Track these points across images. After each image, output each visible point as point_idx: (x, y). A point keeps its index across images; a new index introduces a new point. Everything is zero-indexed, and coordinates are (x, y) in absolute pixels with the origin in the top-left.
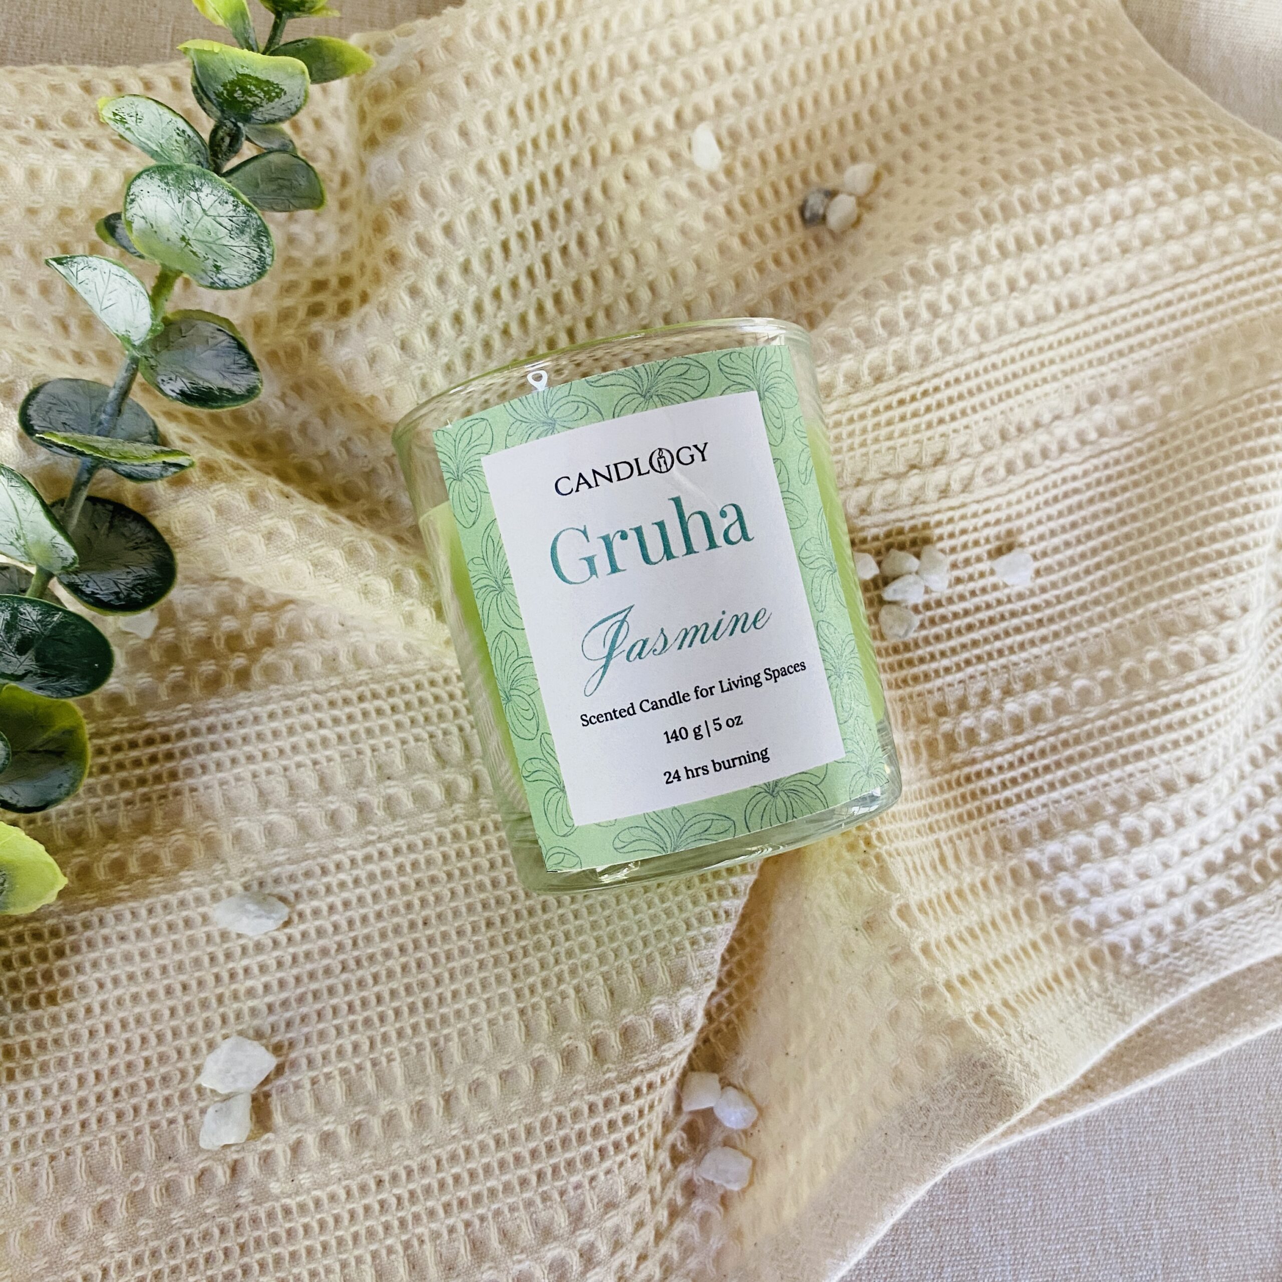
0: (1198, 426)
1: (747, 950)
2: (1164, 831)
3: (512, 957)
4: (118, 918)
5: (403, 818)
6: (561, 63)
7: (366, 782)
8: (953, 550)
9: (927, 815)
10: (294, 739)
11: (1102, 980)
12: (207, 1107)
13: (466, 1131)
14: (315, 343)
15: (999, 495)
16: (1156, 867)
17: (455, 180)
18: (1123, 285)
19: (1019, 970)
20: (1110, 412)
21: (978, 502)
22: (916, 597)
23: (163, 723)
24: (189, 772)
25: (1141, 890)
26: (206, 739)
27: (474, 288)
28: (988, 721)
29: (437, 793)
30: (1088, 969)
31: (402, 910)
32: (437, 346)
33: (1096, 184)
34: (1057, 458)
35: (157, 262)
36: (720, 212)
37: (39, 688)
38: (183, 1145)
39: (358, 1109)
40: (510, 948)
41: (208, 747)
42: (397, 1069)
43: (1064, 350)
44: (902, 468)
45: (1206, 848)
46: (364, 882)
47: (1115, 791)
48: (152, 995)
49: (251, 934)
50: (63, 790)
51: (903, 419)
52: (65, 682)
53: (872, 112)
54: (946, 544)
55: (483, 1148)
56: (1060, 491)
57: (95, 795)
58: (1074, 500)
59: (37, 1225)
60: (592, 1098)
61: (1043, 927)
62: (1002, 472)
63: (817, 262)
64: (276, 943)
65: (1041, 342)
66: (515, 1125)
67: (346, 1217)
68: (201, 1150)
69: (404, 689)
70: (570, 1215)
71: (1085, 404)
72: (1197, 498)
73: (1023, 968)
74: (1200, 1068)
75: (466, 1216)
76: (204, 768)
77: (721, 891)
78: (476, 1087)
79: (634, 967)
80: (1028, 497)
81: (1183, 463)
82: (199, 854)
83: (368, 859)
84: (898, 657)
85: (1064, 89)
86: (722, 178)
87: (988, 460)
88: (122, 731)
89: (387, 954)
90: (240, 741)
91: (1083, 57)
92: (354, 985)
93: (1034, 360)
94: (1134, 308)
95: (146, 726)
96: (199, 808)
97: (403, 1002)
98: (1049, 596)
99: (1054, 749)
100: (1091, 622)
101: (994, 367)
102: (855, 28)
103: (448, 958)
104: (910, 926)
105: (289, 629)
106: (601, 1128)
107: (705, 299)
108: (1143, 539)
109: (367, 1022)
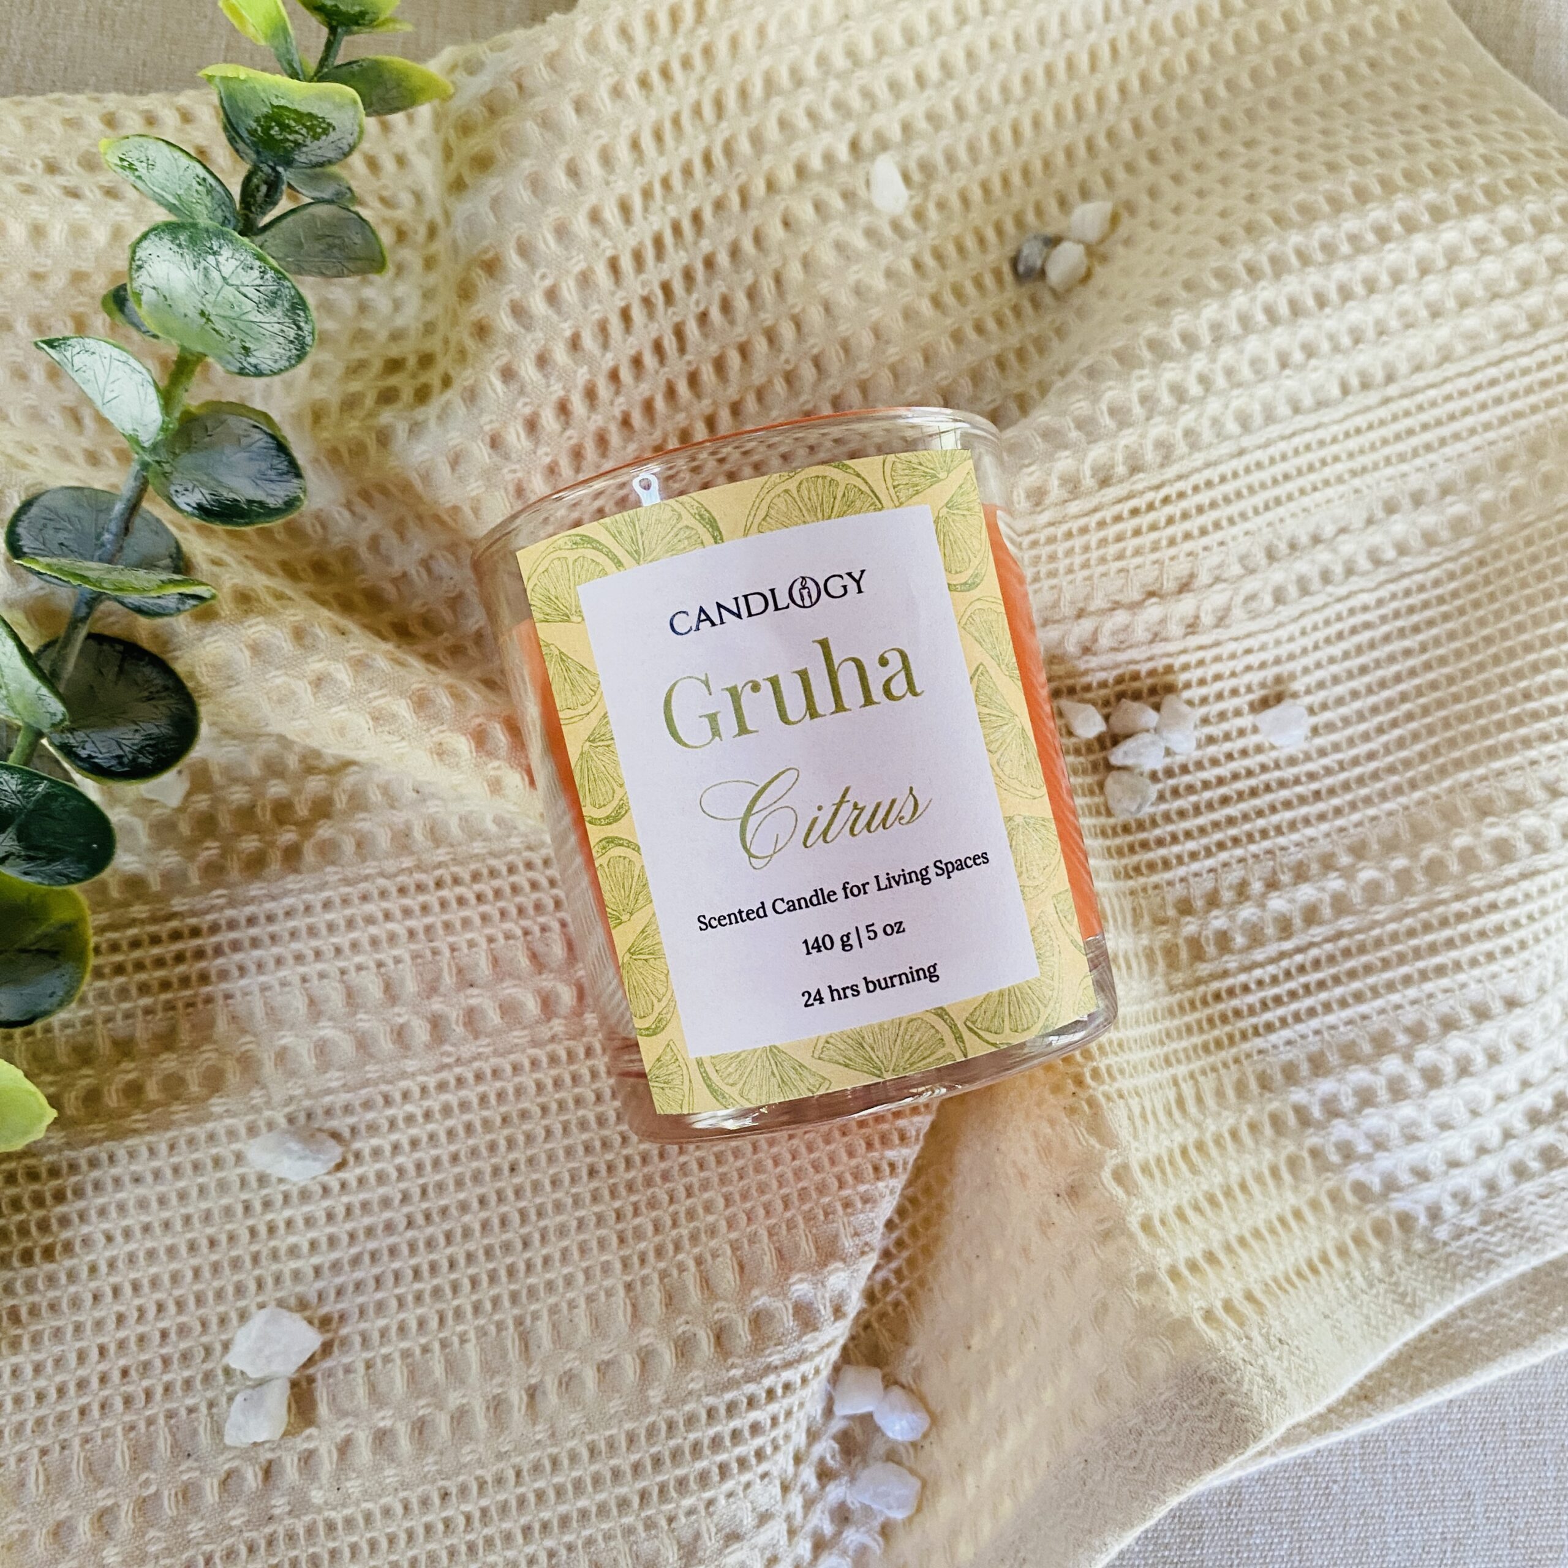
0: (1529, 542)
1: (924, 1212)
2: (1472, 1069)
3: (619, 1216)
4: (132, 1155)
5: (488, 1035)
6: (702, 80)
7: (442, 989)
8: (1204, 701)
9: (1162, 1043)
10: (354, 935)
11: (1385, 1260)
12: (236, 1393)
13: (553, 1435)
14: (384, 438)
15: (1265, 631)
16: (1461, 1115)
17: (562, 232)
18: (1432, 358)
19: (1272, 1247)
20: (1414, 523)
21: (1236, 639)
22: (1154, 761)
23: (193, 913)
24: (224, 975)
25: (1440, 1145)
26: (244, 934)
27: (585, 369)
28: (1245, 921)
29: (532, 1006)
30: (1368, 1245)
31: (484, 1152)
32: (537, 443)
33: (1397, 228)
34: (1342, 584)
35: (174, 342)
36: (906, 266)
37: (26, 874)
38: (204, 1439)
39: (422, 1402)
40: (617, 1204)
41: (247, 944)
42: (472, 1352)
43: (1353, 444)
44: (1137, 596)
45: (1529, 1091)
46: (438, 1115)
47: (1410, 1016)
48: (171, 1251)
49: (294, 1179)
50: (55, 1000)
51: (1137, 532)
52: (58, 866)
53: (1111, 135)
54: (1195, 693)
56: (1345, 625)
57: (108, 1002)
58: (1365, 637)
59: (24, 1534)
60: (710, 1401)
61: (1310, 1190)
62: (1268, 601)
63: (1032, 330)
64: (326, 1190)
65: (1321, 434)
66: (614, 1431)
67: (402, 1537)
68: (227, 1448)
69: (493, 873)
70: (680, 1547)
71: (1380, 514)
72: (1525, 637)
73: (1279, 1244)
74: (1516, 1377)
75: (549, 1543)
76: (242, 969)
77: (885, 1140)
78: (568, 1381)
79: (770, 1235)
80: (1303, 633)
81: (1508, 591)
82: (233, 1078)
83: (442, 1086)
84: (1129, 839)
85: (1364, 103)
86: (909, 223)
87: (1250, 585)
88: (142, 922)
89: (464, 1207)
90: (287, 936)
91: (1390, 61)
92: (421, 1245)
93: (1313, 457)
94: (1448, 388)
95: (171, 917)
96: (234, 1018)
97: (482, 1268)
98: (1329, 761)
99: (1331, 959)
100: (1383, 796)
101: (1259, 465)
102: (1089, 28)
103: (540, 1214)
104: (1128, 1193)
105: (352, 796)
106: (722, 1439)
107: (885, 378)
108: (1454, 689)
109: (437, 1292)
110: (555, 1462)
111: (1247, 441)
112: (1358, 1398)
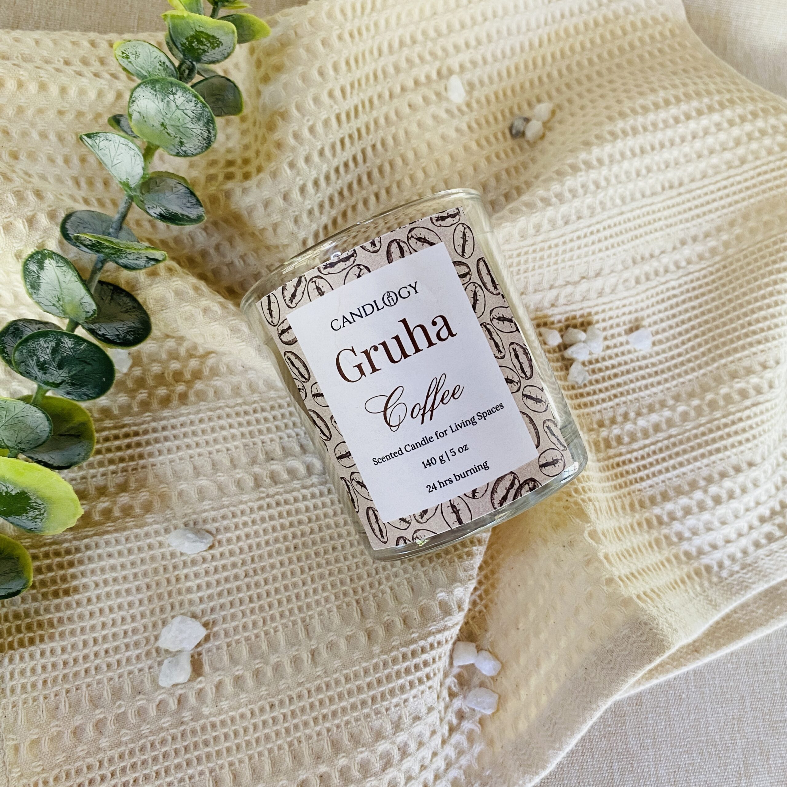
0: (746, 257)
1: (491, 567)
2: (735, 496)
3: (349, 569)
4: (107, 543)
5: (282, 483)
6: (373, 37)
7: (258, 461)
8: (605, 329)
10: (215, 435)
11: (701, 585)
12: (163, 661)
14: (228, 195)
15: (631, 297)
16: (730, 517)
17: (316, 100)
18: (698, 176)
19: (656, 575)
20: (693, 250)
21: (619, 300)
22: (584, 356)
23: (135, 425)
24: (151, 455)
25: (722, 532)
26: (160, 435)
27: (325, 165)
28: (628, 431)
29: (302, 470)
30: (693, 579)
31: (281, 540)
32: (305, 198)
33: (683, 118)
34: (663, 276)
35: (145, 140)
36: (464, 127)
37: (68, 393)
38: (147, 684)
39: (258, 661)
40: (348, 563)
41: (162, 439)
42: (281, 636)
43: (666, 213)
44: (577, 278)
45: (760, 506)
46: (258, 522)
47: (705, 472)
48: (128, 591)
49: (189, 553)
50: (80, 457)
52: (84, 390)
53: (549, 76)
54: (601, 325)
56: (665, 296)
57: (93, 468)
58: (673, 301)
59: (59, 733)
61: (666, 553)
62: (633, 282)
63: (521, 158)
65: (653, 207)
66: (357, 668)
67: (251, 728)
68: (159, 687)
69: (280, 406)
70: (392, 723)
71: (678, 245)
72: (747, 298)
74: (759, 641)
75: (327, 725)
76: (160, 452)
78: (331, 646)
79: (425, 575)
80: (647, 298)
81: (737, 279)
82: (157, 505)
83: (260, 508)
84: (575, 392)
85: (658, 67)
86: (465, 108)
87: (626, 275)
88: (109, 429)
89: (273, 567)
90: (182, 436)
91: (667, 49)
93: (649, 218)
94: (705, 190)
95: (124, 426)
96: (156, 476)
97: (283, 596)
98: (661, 357)
99: (667, 448)
100: (686, 372)
101: (629, 220)
102: (538, 27)
103: (310, 569)
104: (596, 543)
105: (211, 369)
106: (410, 669)
107: (456, 178)
108: (715, 323)
109: (261, 608)
110: (328, 686)
111: (624, 208)
112: (693, 651)
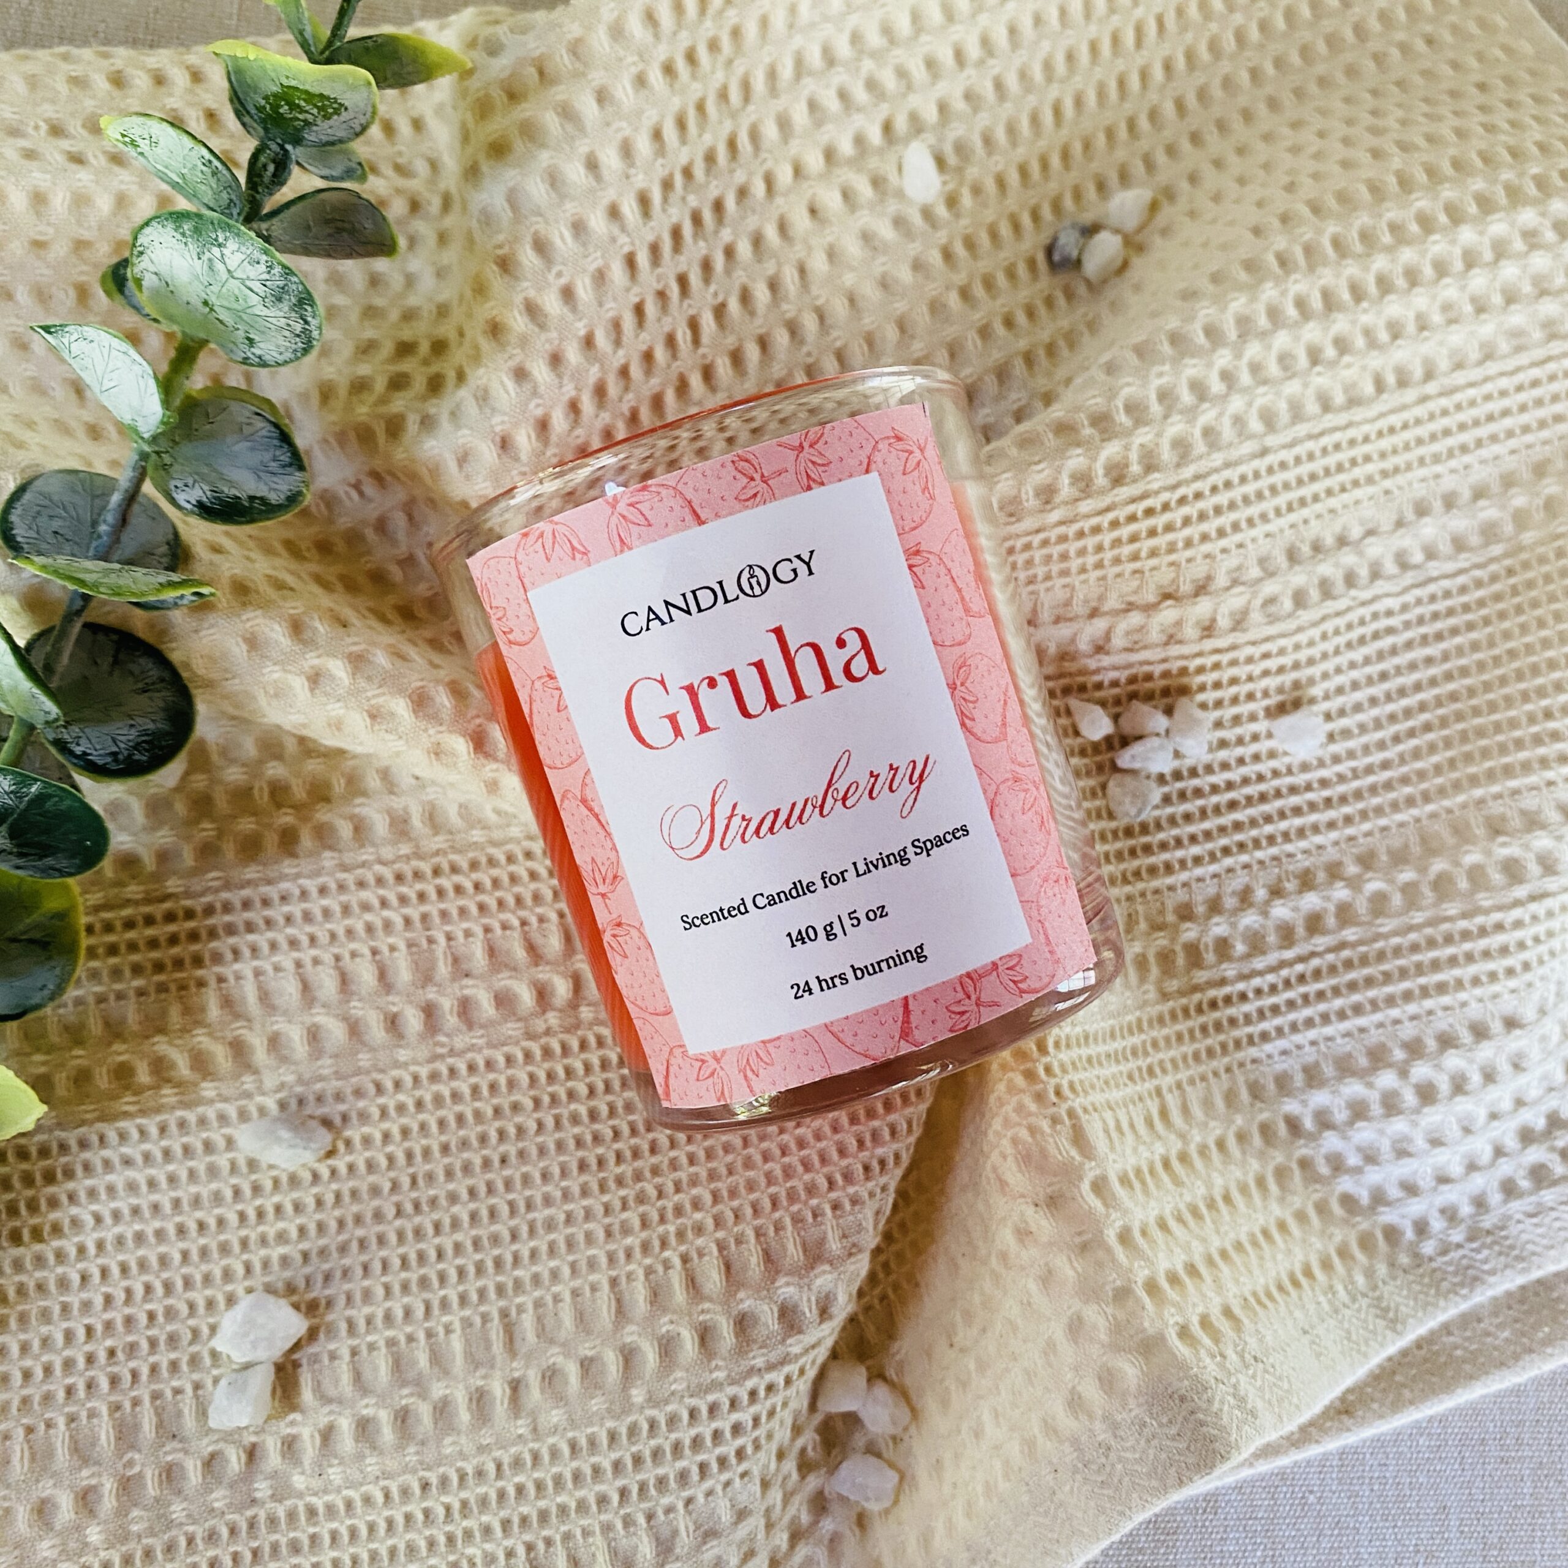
2: (1468, 1088)
3: (607, 1210)
4: (123, 1136)
5: (482, 1027)
6: (730, 63)
7: (437, 978)
8: (1219, 704)
10: (349, 921)
11: (1369, 1273)
12: (222, 1376)
13: (535, 1430)
14: (394, 428)
15: (1284, 636)
16: (1453, 1131)
17: (579, 228)
18: (1474, 355)
19: (1254, 1261)
20: (1444, 527)
21: (1254, 643)
22: (1163, 764)
23: (188, 894)
24: (217, 958)
25: (1431, 1161)
26: (238, 918)
27: (596, 367)
28: (1247, 928)
29: (526, 997)
30: (1353, 1258)
31: (475, 1143)
32: (547, 442)
33: (1442, 218)
34: (1366, 587)
35: (176, 328)
36: (935, 258)
38: (189, 1422)
39: (406, 1391)
40: (606, 1198)
41: (242, 928)
42: (457, 1343)
43: (1386, 443)
44: (1152, 598)
45: (1524, 1109)
46: (430, 1106)
47: (1408, 1031)
48: (160, 1235)
49: (284, 1165)
50: (46, 992)
51: (1152, 533)
52: (50, 861)
53: (1154, 114)
54: (1210, 696)
55: (554, 1453)
56: (1368, 630)
57: (100, 982)
58: (1387, 642)
59: (7, 1511)
60: (693, 1402)
61: (1297, 1202)
62: (1288, 604)
63: (1064, 323)
64: (316, 1177)
65: (1351, 433)
66: (595, 1429)
67: (382, 1526)
68: (211, 1431)
69: (492, 862)
70: (658, 1545)
71: (1410, 516)
72: (1550, 654)
73: (1261, 1259)
75: (528, 1537)
76: (236, 952)
77: (876, 1137)
78: (551, 1375)
79: (758, 1236)
80: (1324, 637)
81: (1535, 604)
82: (224, 1061)
83: (434, 1077)
84: (1131, 842)
85: (1418, 80)
86: (941, 211)
87: (1270, 588)
88: (137, 903)
89: (453, 1198)
90: (282, 921)
91: (1446, 36)
92: (410, 1235)
93: (1343, 456)
94: (1488, 388)
95: (167, 897)
96: (228, 1003)
97: (468, 1261)
98: (1342, 768)
99: (1333, 970)
100: (1395, 806)
101: (1283, 465)
103: (529, 1207)
104: (1106, 1205)
105: (350, 780)
106: (703, 1440)
108: (1474, 702)
109: (424, 1282)
111: (1271, 441)
112: (1339, 1412)
